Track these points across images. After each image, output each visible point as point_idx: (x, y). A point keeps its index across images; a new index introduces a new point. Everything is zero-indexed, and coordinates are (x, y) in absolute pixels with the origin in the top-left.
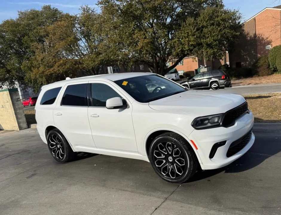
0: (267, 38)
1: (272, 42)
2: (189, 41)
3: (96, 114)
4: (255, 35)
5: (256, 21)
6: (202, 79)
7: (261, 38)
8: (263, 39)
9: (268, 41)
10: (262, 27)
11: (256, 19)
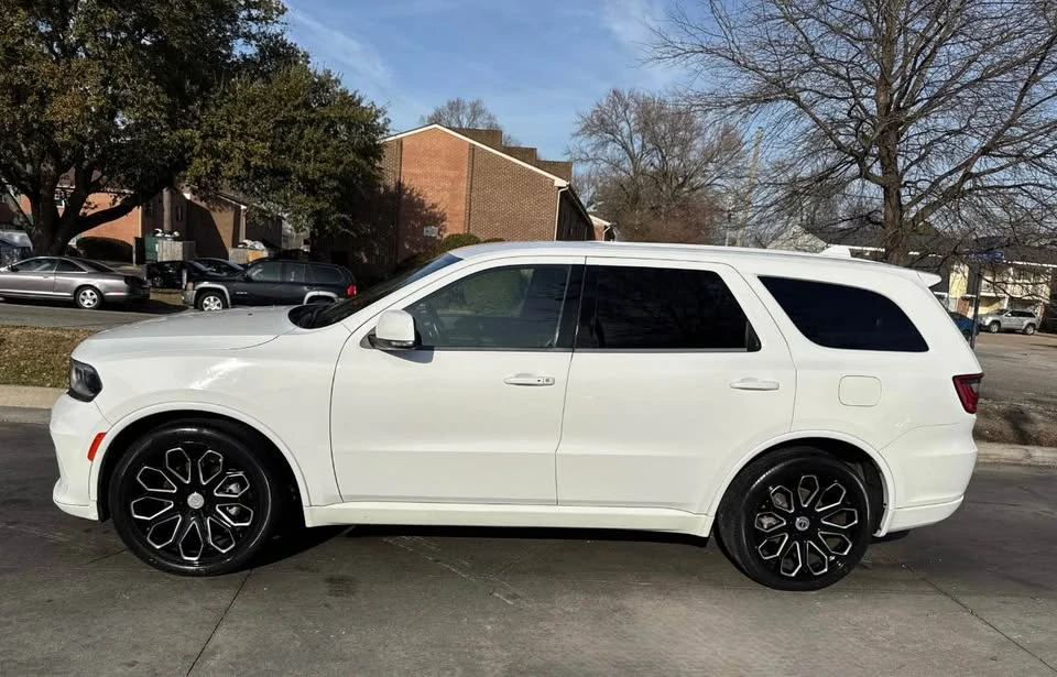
0: (434, 206)
1: (445, 220)
4: (399, 185)
5: (404, 152)
6: (275, 283)
7: (416, 200)
8: (421, 204)
9: (435, 214)
10: (418, 171)
11: (404, 144)
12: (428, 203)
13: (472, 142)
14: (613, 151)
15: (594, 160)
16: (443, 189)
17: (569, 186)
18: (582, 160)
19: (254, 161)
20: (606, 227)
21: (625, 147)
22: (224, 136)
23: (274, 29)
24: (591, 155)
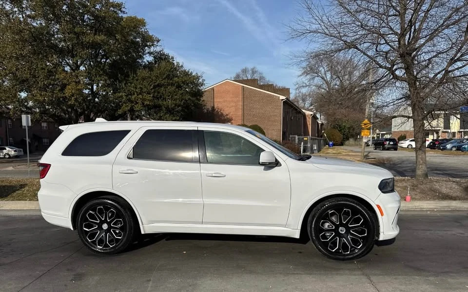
0: (227, 115)
1: (232, 120)
2: (144, 100)
3: (220, 173)
4: (214, 107)
5: (215, 92)
7: (220, 113)
8: (222, 114)
9: (228, 118)
10: (221, 100)
11: (215, 90)
12: (225, 114)
13: (243, 85)
14: (318, 81)
15: (309, 86)
16: (232, 106)
17: (287, 98)
18: (303, 86)
19: (146, 103)
20: (311, 115)
21: (323, 78)
22: (134, 94)
23: (158, 49)
24: (308, 84)
